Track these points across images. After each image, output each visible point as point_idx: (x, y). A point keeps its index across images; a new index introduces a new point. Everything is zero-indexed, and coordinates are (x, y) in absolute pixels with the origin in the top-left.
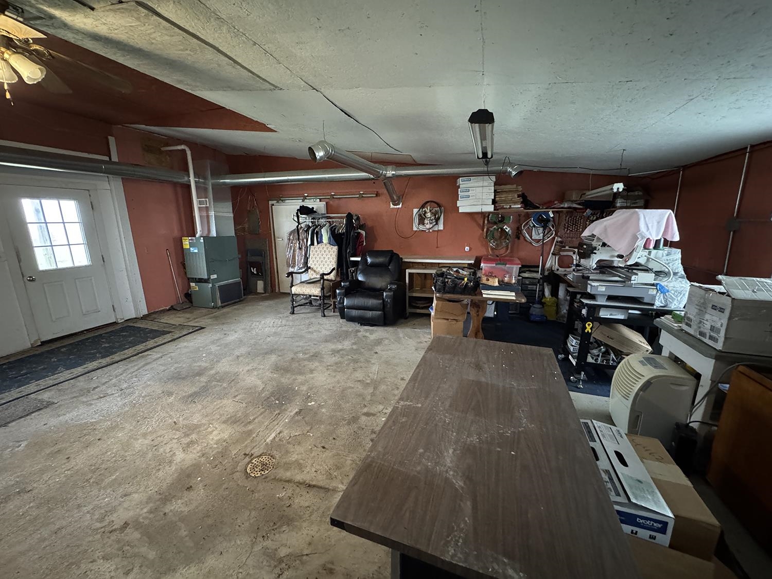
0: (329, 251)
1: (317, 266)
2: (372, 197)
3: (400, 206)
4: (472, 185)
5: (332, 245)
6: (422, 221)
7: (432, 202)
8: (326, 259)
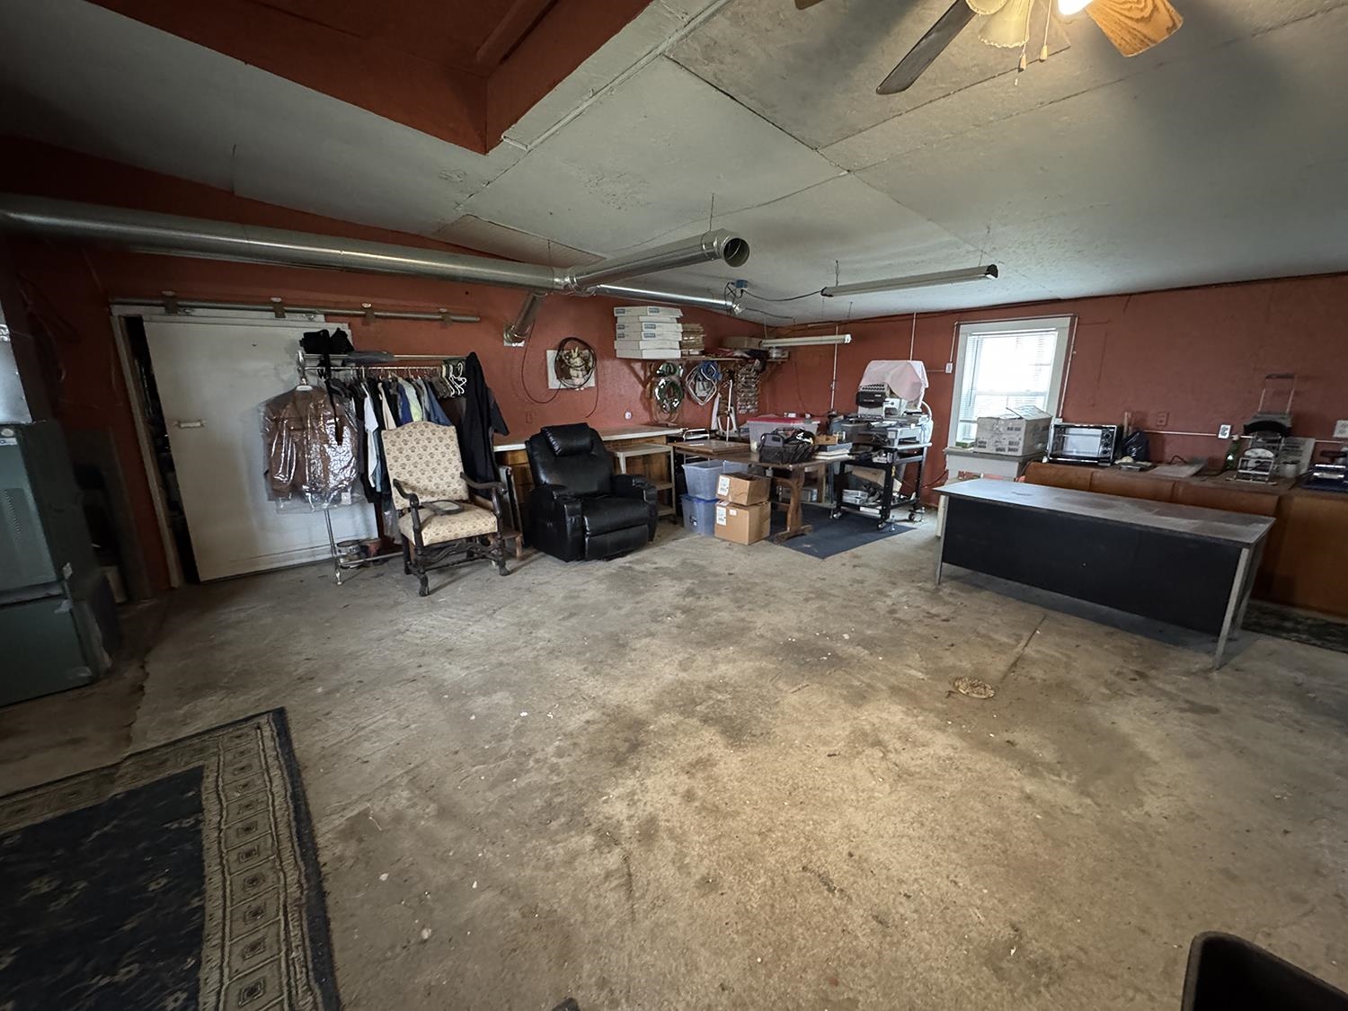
0: (441, 439)
1: (417, 474)
2: (474, 322)
3: (521, 344)
4: (662, 319)
5: (444, 425)
6: (563, 370)
7: (575, 339)
8: (438, 456)
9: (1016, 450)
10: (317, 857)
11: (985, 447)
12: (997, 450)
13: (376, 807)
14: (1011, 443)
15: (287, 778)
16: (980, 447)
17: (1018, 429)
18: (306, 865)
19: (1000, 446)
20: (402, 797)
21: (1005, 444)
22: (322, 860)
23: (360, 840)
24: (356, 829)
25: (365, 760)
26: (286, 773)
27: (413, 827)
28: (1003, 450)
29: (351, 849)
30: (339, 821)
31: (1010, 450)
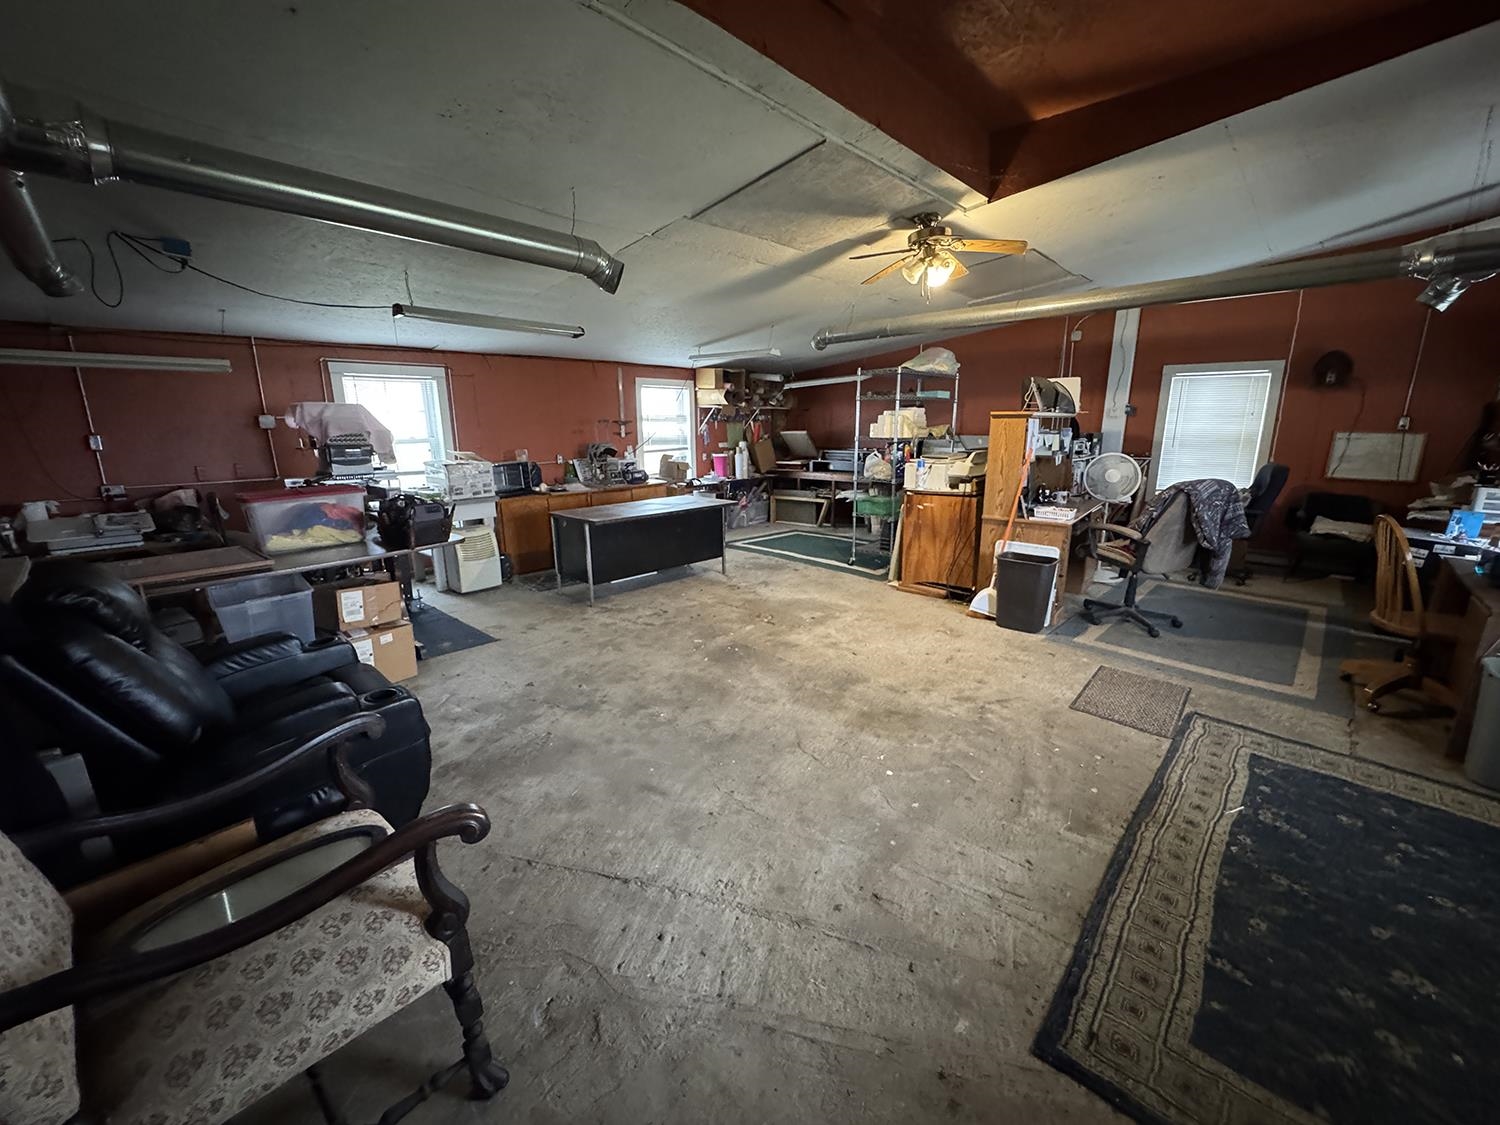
9: (490, 491)
10: (1124, 835)
11: (461, 494)
12: (474, 494)
13: (1060, 827)
14: (485, 485)
15: (1105, 916)
16: (457, 494)
17: (488, 472)
18: (1135, 835)
19: (476, 490)
20: (1037, 814)
21: (480, 487)
22: (1123, 831)
23: (1088, 818)
24: (1085, 825)
25: (1027, 865)
26: (1103, 922)
27: (1051, 794)
28: (479, 493)
29: (1100, 819)
30: (1092, 842)
31: (485, 492)
